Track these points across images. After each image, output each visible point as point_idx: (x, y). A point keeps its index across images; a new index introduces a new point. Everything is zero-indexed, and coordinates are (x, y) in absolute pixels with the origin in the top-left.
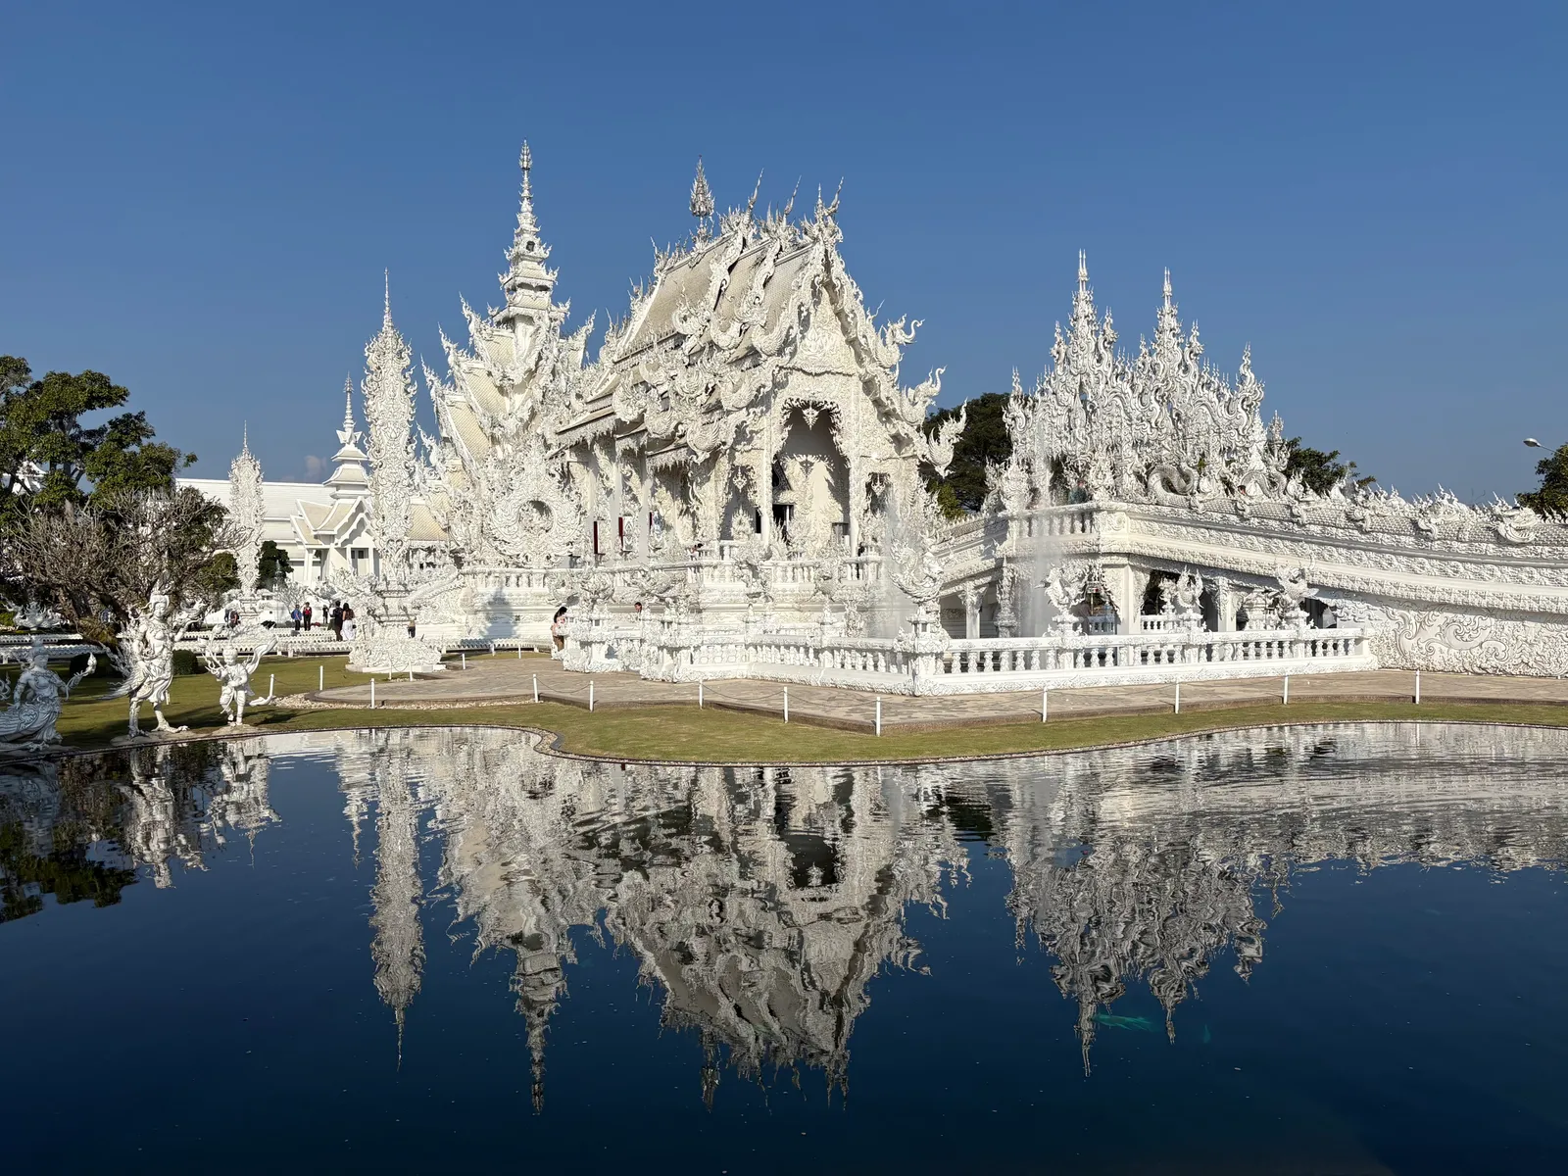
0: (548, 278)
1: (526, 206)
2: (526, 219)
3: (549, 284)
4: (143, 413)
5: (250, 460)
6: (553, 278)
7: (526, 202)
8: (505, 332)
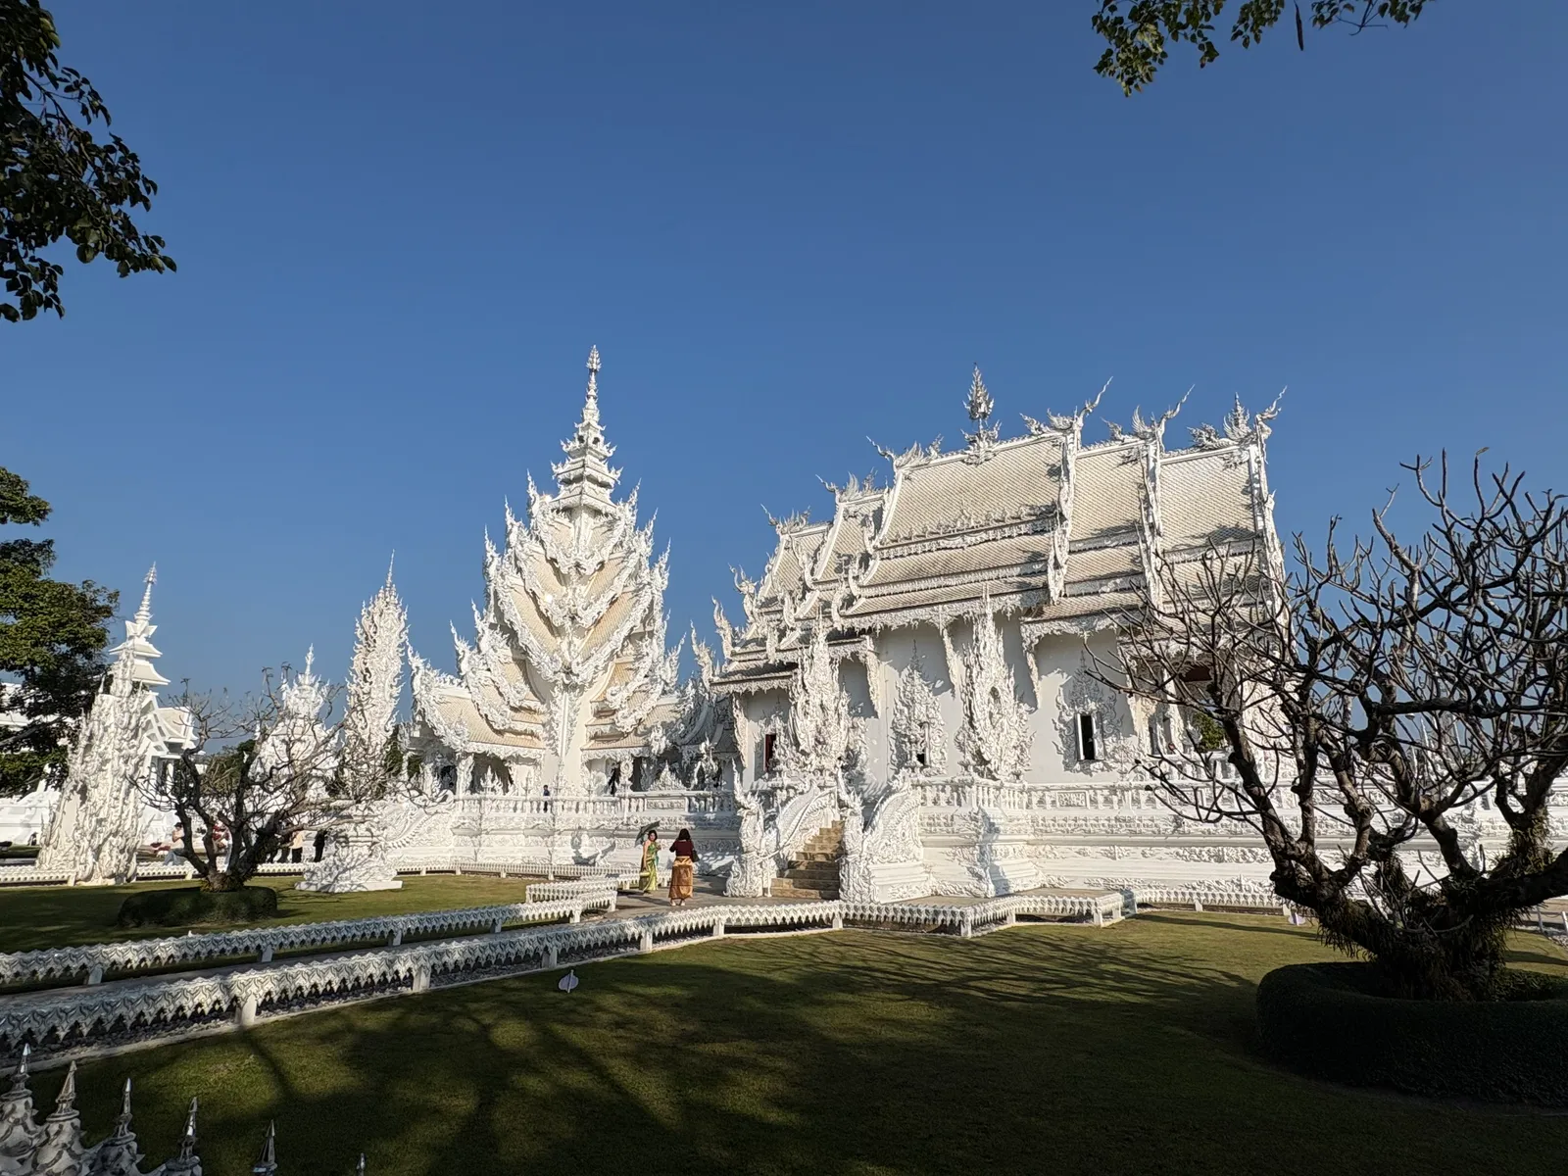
0: (612, 476)
1: (592, 403)
2: (591, 412)
3: (612, 482)
4: (50, 542)
5: (396, 605)
6: (616, 477)
7: (591, 400)
8: (563, 519)
